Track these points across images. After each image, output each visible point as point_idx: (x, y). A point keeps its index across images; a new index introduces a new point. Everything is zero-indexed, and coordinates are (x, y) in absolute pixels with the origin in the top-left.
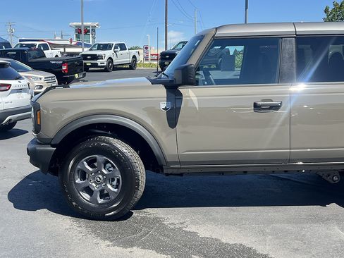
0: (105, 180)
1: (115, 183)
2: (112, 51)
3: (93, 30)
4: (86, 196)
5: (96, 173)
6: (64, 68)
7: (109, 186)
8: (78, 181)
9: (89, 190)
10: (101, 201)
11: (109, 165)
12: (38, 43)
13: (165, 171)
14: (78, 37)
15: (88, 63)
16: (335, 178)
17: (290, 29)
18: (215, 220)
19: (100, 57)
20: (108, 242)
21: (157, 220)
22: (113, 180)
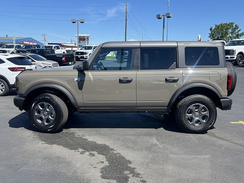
0: (48, 114)
1: (53, 116)
2: (92, 50)
3: (88, 39)
4: (40, 121)
5: (44, 110)
6: (64, 59)
7: (50, 117)
8: (36, 114)
9: (41, 119)
10: (46, 124)
11: (50, 107)
12: (54, 45)
13: (78, 111)
14: (79, 42)
15: (79, 56)
16: (162, 116)
17: (138, 45)
18: (100, 134)
19: (86, 53)
20: (44, 142)
21: (73, 133)
22: (52, 114)
